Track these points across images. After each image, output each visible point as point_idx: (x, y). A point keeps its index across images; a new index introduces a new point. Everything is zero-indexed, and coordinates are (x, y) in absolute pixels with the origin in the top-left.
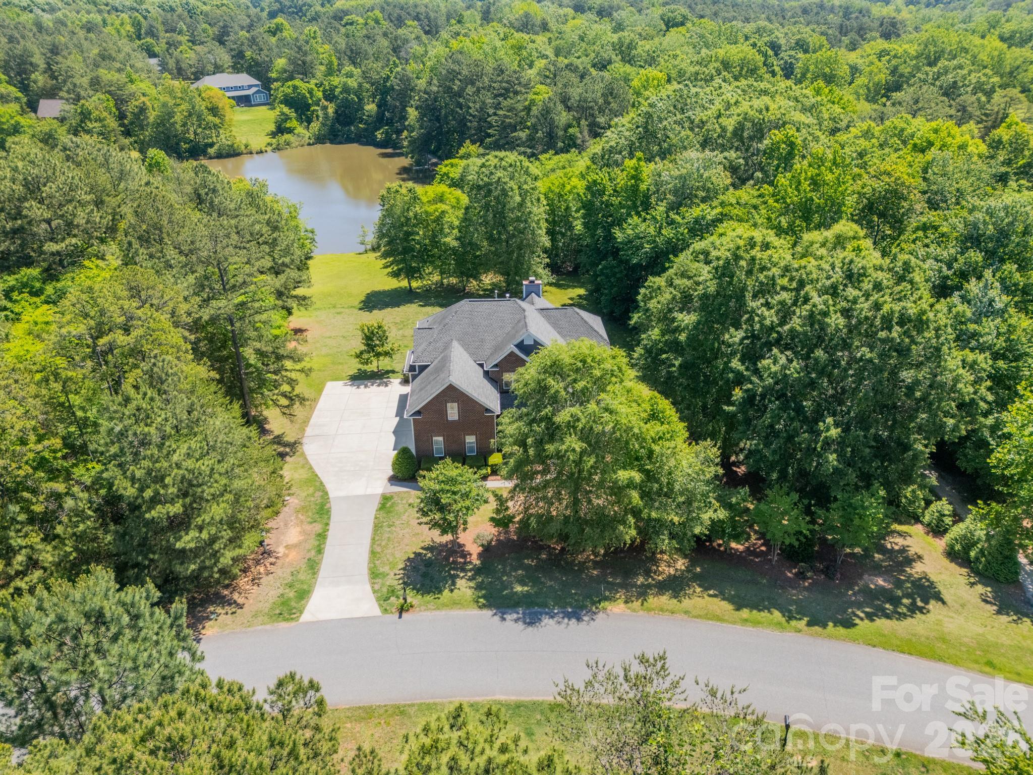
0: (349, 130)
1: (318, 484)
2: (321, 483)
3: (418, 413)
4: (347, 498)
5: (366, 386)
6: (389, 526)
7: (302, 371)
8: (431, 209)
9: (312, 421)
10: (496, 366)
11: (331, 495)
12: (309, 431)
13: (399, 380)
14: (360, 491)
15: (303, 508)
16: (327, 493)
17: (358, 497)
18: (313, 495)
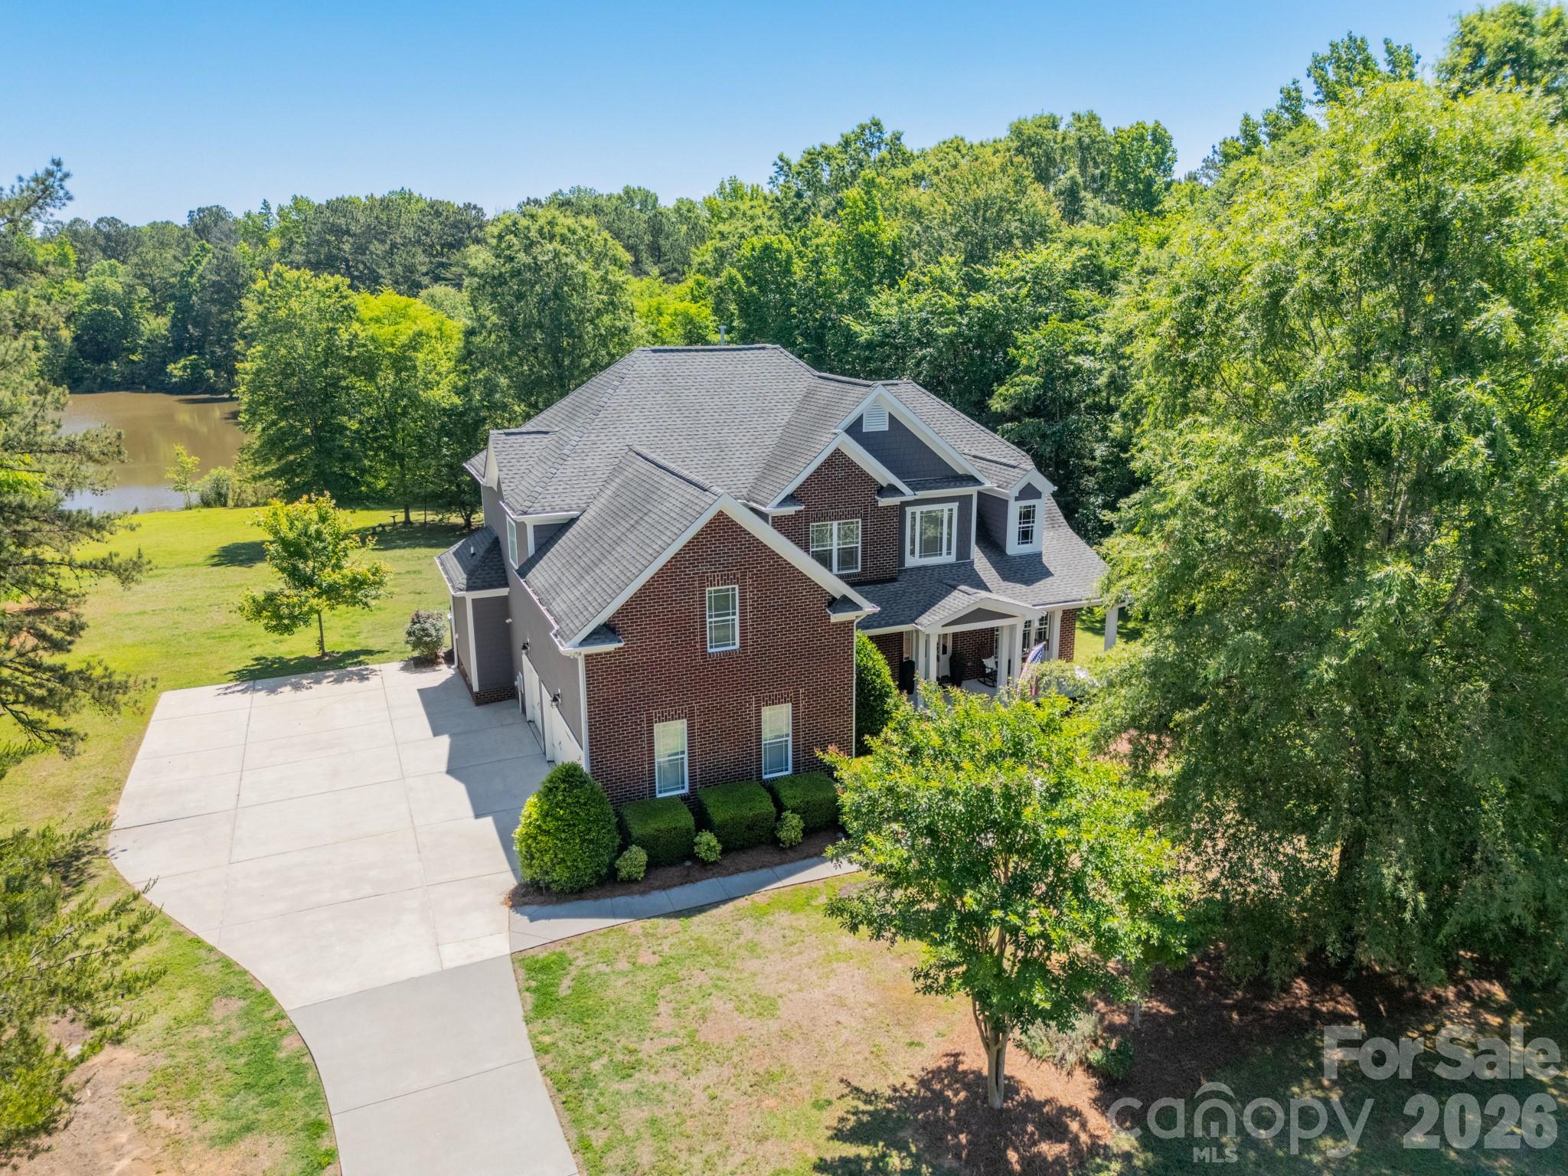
0: (107, 370)
1: (213, 971)
2: (228, 964)
3: (607, 631)
4: (367, 999)
5: (297, 687)
6: (626, 1070)
7: (101, 567)
8: (385, 332)
9: (130, 787)
10: (791, 499)
11: (291, 997)
12: (124, 813)
13: (397, 665)
14: (417, 963)
15: (169, 1077)
16: (265, 998)
17: (415, 983)
18: (201, 1017)
